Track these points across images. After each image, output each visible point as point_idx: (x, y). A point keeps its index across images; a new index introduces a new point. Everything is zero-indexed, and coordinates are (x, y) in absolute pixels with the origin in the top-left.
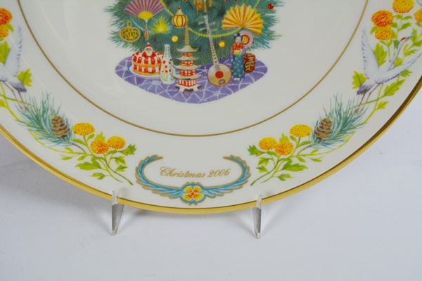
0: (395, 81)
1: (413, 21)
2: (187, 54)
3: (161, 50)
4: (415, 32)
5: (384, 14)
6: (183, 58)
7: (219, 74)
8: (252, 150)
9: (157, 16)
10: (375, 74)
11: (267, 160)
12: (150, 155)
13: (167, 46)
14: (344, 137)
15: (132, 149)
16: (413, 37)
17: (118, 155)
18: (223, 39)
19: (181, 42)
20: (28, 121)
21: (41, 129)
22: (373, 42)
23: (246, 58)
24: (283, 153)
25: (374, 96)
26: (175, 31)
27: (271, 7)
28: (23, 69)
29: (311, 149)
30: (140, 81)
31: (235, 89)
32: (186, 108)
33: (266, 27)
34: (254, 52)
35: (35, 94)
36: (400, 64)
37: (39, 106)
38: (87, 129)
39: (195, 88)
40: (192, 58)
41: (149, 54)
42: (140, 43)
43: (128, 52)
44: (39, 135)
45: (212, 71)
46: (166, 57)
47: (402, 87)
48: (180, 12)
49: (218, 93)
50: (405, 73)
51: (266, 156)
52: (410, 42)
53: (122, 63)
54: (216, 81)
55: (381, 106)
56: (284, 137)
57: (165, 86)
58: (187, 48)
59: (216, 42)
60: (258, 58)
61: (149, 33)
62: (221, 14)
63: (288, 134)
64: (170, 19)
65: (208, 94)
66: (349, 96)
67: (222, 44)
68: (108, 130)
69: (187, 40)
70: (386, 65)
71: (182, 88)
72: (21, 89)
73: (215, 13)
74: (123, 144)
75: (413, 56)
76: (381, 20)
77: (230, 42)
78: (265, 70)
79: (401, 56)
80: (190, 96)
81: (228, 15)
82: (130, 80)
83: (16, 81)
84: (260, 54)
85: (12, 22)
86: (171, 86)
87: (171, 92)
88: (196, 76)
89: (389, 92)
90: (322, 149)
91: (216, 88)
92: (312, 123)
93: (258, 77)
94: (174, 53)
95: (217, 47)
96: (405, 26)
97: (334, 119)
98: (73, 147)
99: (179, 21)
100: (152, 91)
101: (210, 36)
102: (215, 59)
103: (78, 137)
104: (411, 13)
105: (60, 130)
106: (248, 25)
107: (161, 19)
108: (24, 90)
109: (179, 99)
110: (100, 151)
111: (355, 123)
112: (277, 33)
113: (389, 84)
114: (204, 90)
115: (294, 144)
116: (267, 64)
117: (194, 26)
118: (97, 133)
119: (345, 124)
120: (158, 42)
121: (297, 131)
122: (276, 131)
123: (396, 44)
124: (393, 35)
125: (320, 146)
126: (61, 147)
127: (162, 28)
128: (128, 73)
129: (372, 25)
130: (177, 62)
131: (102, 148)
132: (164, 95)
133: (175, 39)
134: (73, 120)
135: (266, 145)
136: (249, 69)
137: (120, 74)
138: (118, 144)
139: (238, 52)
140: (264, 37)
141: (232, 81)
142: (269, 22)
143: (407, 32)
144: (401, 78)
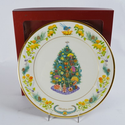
0: (104, 90)
1: (106, 79)
2: (64, 85)
3: (60, 85)
4: (107, 81)
5: (101, 78)
6: (64, 86)
7: (70, 89)
8: (77, 104)
9: (59, 78)
11: (80, 106)
12: (57, 105)
13: (61, 84)
14: (95, 102)
15: (53, 104)
16: (106, 82)
17: (50, 105)
18: (71, 82)
19: (63, 83)
20: (34, 97)
21: (36, 99)
22: (99, 83)
23: (75, 86)
24: (83, 105)
25: (100, 93)
26: (62, 81)
27: (80, 77)
28: (34, 87)
29: (89, 104)
30: (55, 90)
31: (74, 92)
32: (64, 95)
33: (79, 80)
35: (35, 92)
36: (105, 87)
37: (36, 94)
38: (45, 99)
39: (66, 92)
40: (65, 86)
41: (57, 85)
42: (56, 83)
43: (53, 85)
44: (35, 100)
45: (69, 88)
46: (61, 86)
47: (105, 91)
48: (63, 78)
49: (70, 93)
50: (106, 89)
51: (80, 105)
52: (106, 83)
53: (52, 87)
54: (70, 90)
55: (102, 95)
56: (83, 102)
57: (60, 91)
58: (64, 84)
59: (70, 83)
60: (78, 86)
61: (57, 81)
62: (71, 78)
63: (84, 101)
64: (61, 79)
65: (68, 93)
66: (96, 94)
67: (71, 83)
68: (49, 100)
69: (64, 83)
70: (102, 87)
71: (63, 92)
72: (33, 91)
73: (70, 78)
74: (51, 102)
75: (107, 86)
76: (100, 79)
77: (73, 83)
78: (79, 88)
79: (105, 86)
80: (65, 93)
81: (72, 78)
82: (53, 90)
83: (32, 90)
84: (78, 85)
85: (33, 79)
86: (61, 91)
87: (61, 92)
88: (66, 89)
89: (103, 92)
90: (91, 104)
91: (70, 92)
92: (89, 99)
93: (78, 90)
94: (62, 85)
95: (70, 84)
96: (105, 80)
97: (93, 98)
98: (42, 103)
99: (63, 79)
100: (58, 92)
101: (69, 82)
102: (70, 86)
103: (43, 101)
104: (106, 78)
105: (40, 99)
106: (76, 80)
107: (60, 79)
108: (34, 91)
109: (63, 94)
110: (47, 104)
111: (97, 99)
112: (81, 81)
113: (103, 91)
115: (85, 103)
116: (80, 87)
117: (66, 80)
118: (46, 100)
119: (95, 99)
120: (59, 83)
121: (86, 100)
122: (82, 100)
123: (103, 83)
124: (103, 82)
125: (90, 103)
126: (39, 103)
127: (60, 80)
128: (53, 89)
130: (63, 87)
131: (47, 103)
132: (60, 93)
133: (62, 82)
134: (42, 97)
135: (80, 103)
136: (76, 88)
137: (51, 89)
138: (50, 102)
139: (74, 85)
140: (79, 82)
141: (73, 90)
142: (80, 79)
143: (105, 81)
144: (105, 90)
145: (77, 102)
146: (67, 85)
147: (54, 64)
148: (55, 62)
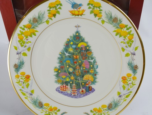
0: (128, 94)
1: (132, 79)
2: (74, 86)
3: (68, 85)
4: (132, 82)
5: (125, 77)
6: (73, 87)
7: (82, 91)
8: (91, 111)
9: (67, 77)
10: (123, 92)
11: (95, 114)
12: (64, 112)
13: (69, 84)
14: (116, 108)
15: (59, 110)
16: (132, 83)
17: (55, 112)
18: (83, 82)
19: (73, 83)
20: (32, 103)
21: (36, 105)
22: (122, 84)
23: (89, 87)
24: (99, 112)
25: (123, 98)
26: (71, 80)
27: (95, 75)
28: (32, 89)
29: (107, 112)
30: (62, 92)
31: (87, 95)
32: (74, 99)
33: (94, 80)
34: (91, 86)
35: (35, 96)
36: (129, 90)
37: (36, 99)
38: (48, 105)
39: (76, 94)
40: (75, 87)
41: (64, 86)
42: (63, 83)
43: (59, 85)
44: (35, 106)
45: (81, 90)
46: (69, 87)
47: (130, 96)
48: (72, 76)
49: (82, 96)
50: (131, 92)
51: (95, 113)
52: (131, 84)
53: (58, 88)
54: (82, 93)
55: (125, 100)
56: (100, 108)
57: (68, 94)
58: (74, 85)
59: (82, 83)
60: (93, 87)
61: (64, 81)
62: (83, 76)
63: (101, 107)
64: (70, 78)
65: (80, 96)
66: (117, 98)
67: (83, 84)
68: (53, 105)
69: (74, 83)
70: (126, 90)
71: (73, 94)
72: (31, 95)
73: (81, 76)
74: (57, 109)
75: (132, 88)
76: (124, 79)
77: (85, 83)
78: (94, 90)
79: (129, 88)
80: (76, 97)
81: (85, 77)
82: (59, 92)
83: (30, 92)
84: (93, 86)
85: (30, 78)
86: (70, 94)
87: (70, 95)
88: (76, 91)
89: (127, 97)
90: (110, 112)
91: (82, 95)
92: (107, 104)
93: (93, 92)
94: (71, 86)
95: (82, 84)
96: (130, 80)
97: (113, 103)
98: (44, 110)
99: (72, 78)
100: (65, 95)
101: (80, 82)
102: (81, 87)
103: (45, 107)
104: (131, 77)
105: (40, 105)
106: (90, 79)
107: (68, 78)
108: (32, 95)
109: (72, 97)
110: (51, 111)
111: (118, 105)
112: (97, 81)
113: (127, 95)
114: (79, 95)
115: (102, 110)
116: (95, 89)
117: (76, 79)
118: (50, 106)
119: (116, 105)
120: (67, 83)
121: (103, 106)
122: (98, 106)
123: (128, 85)
124: (127, 83)
125: (109, 111)
126: (41, 110)
127: (68, 80)
128: (59, 90)
129: (122, 80)
130: (72, 88)
131: (51, 110)
132: (68, 96)
133: (71, 82)
134: (44, 103)
135: (95, 110)
136: (90, 90)
137: (57, 91)
138: (56, 109)
139: (87, 86)
140: (94, 82)
141: (86, 93)
142: (95, 78)
143: (130, 82)
144: (130, 93)
145: (92, 108)
146: (78, 86)
147: (59, 58)
148: (60, 55)
